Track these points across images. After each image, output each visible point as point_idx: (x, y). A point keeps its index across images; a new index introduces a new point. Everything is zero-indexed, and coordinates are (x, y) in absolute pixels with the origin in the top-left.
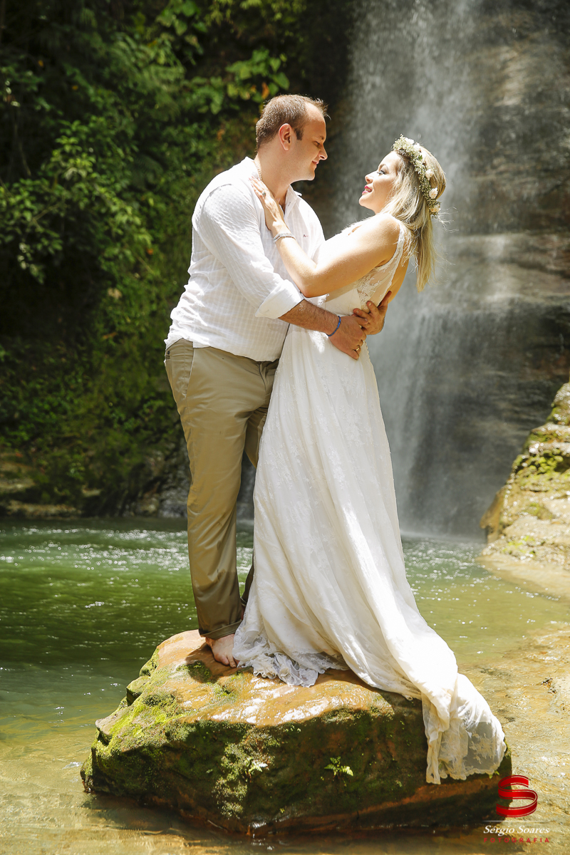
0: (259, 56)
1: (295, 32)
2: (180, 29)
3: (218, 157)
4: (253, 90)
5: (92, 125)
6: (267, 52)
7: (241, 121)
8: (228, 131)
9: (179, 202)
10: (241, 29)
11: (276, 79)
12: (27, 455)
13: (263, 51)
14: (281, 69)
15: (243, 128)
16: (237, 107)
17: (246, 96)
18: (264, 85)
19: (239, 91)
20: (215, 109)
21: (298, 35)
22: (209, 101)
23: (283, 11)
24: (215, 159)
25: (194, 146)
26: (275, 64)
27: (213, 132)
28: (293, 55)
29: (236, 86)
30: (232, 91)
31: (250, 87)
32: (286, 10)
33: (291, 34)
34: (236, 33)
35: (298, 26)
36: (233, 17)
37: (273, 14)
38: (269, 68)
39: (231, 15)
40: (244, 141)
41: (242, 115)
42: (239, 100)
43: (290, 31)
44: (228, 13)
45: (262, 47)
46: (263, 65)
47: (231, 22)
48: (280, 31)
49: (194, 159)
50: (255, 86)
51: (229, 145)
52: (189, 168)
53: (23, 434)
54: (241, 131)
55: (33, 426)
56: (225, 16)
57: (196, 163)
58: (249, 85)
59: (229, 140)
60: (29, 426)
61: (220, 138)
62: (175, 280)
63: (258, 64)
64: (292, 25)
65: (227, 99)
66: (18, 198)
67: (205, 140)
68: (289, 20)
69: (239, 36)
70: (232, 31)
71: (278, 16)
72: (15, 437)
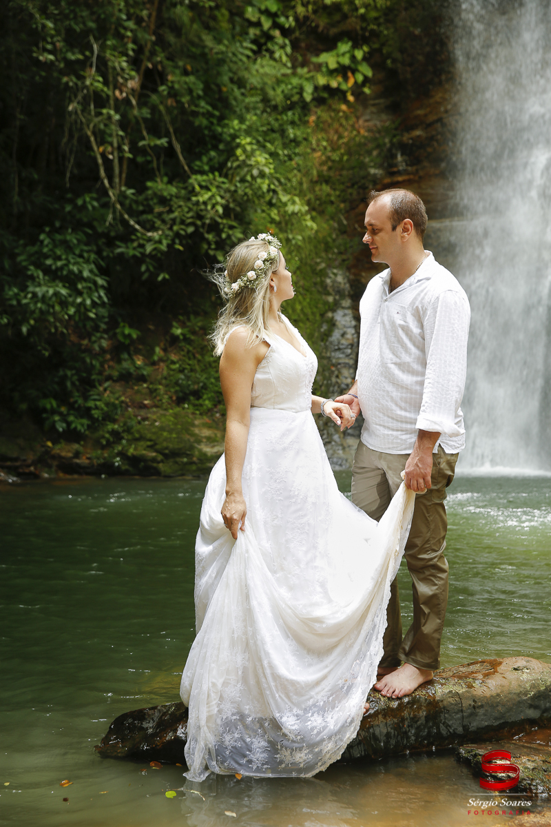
0: (344, 47)
1: (379, 25)
2: (267, 24)
3: (314, 142)
4: (340, 79)
5: (247, 123)
6: (350, 44)
7: (330, 108)
8: (318, 118)
9: (286, 185)
10: (322, 22)
11: (360, 68)
12: (214, 420)
13: (347, 43)
14: (365, 59)
15: (333, 114)
16: (325, 95)
17: (334, 84)
18: (350, 74)
19: (328, 81)
20: (308, 97)
21: (381, 28)
22: (301, 90)
23: (366, 6)
24: (311, 144)
25: (291, 132)
26: (359, 54)
27: (306, 118)
28: (376, 46)
29: (323, 75)
30: (322, 80)
31: (336, 77)
32: (369, 5)
33: (375, 27)
34: (317, 26)
35: (382, 20)
36: (315, 12)
37: (357, 9)
38: (353, 58)
39: (312, 9)
40: (336, 125)
41: (330, 101)
42: (327, 88)
43: (374, 24)
44: (310, 7)
45: (346, 39)
46: (348, 56)
47: (313, 17)
48: (364, 25)
49: (293, 144)
50: (341, 75)
51: (323, 130)
52: (290, 152)
53: (207, 402)
54: (331, 117)
55: (213, 394)
56: (307, 11)
57: (295, 148)
58: (335, 74)
59: (321, 125)
60: (209, 395)
61: (313, 124)
62: (296, 256)
63: (343, 54)
64: (376, 19)
65: (316, 88)
66: (210, 194)
67: (298, 126)
68: (373, 14)
69: (320, 29)
70: (313, 24)
71: (362, 11)
72: (201, 405)
